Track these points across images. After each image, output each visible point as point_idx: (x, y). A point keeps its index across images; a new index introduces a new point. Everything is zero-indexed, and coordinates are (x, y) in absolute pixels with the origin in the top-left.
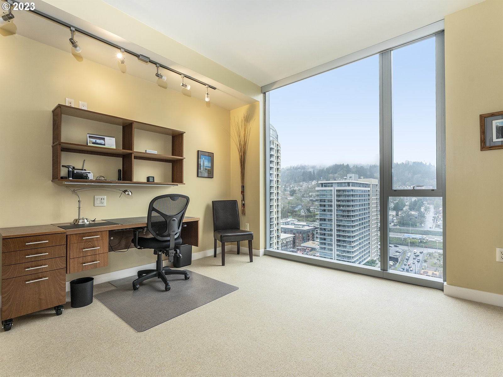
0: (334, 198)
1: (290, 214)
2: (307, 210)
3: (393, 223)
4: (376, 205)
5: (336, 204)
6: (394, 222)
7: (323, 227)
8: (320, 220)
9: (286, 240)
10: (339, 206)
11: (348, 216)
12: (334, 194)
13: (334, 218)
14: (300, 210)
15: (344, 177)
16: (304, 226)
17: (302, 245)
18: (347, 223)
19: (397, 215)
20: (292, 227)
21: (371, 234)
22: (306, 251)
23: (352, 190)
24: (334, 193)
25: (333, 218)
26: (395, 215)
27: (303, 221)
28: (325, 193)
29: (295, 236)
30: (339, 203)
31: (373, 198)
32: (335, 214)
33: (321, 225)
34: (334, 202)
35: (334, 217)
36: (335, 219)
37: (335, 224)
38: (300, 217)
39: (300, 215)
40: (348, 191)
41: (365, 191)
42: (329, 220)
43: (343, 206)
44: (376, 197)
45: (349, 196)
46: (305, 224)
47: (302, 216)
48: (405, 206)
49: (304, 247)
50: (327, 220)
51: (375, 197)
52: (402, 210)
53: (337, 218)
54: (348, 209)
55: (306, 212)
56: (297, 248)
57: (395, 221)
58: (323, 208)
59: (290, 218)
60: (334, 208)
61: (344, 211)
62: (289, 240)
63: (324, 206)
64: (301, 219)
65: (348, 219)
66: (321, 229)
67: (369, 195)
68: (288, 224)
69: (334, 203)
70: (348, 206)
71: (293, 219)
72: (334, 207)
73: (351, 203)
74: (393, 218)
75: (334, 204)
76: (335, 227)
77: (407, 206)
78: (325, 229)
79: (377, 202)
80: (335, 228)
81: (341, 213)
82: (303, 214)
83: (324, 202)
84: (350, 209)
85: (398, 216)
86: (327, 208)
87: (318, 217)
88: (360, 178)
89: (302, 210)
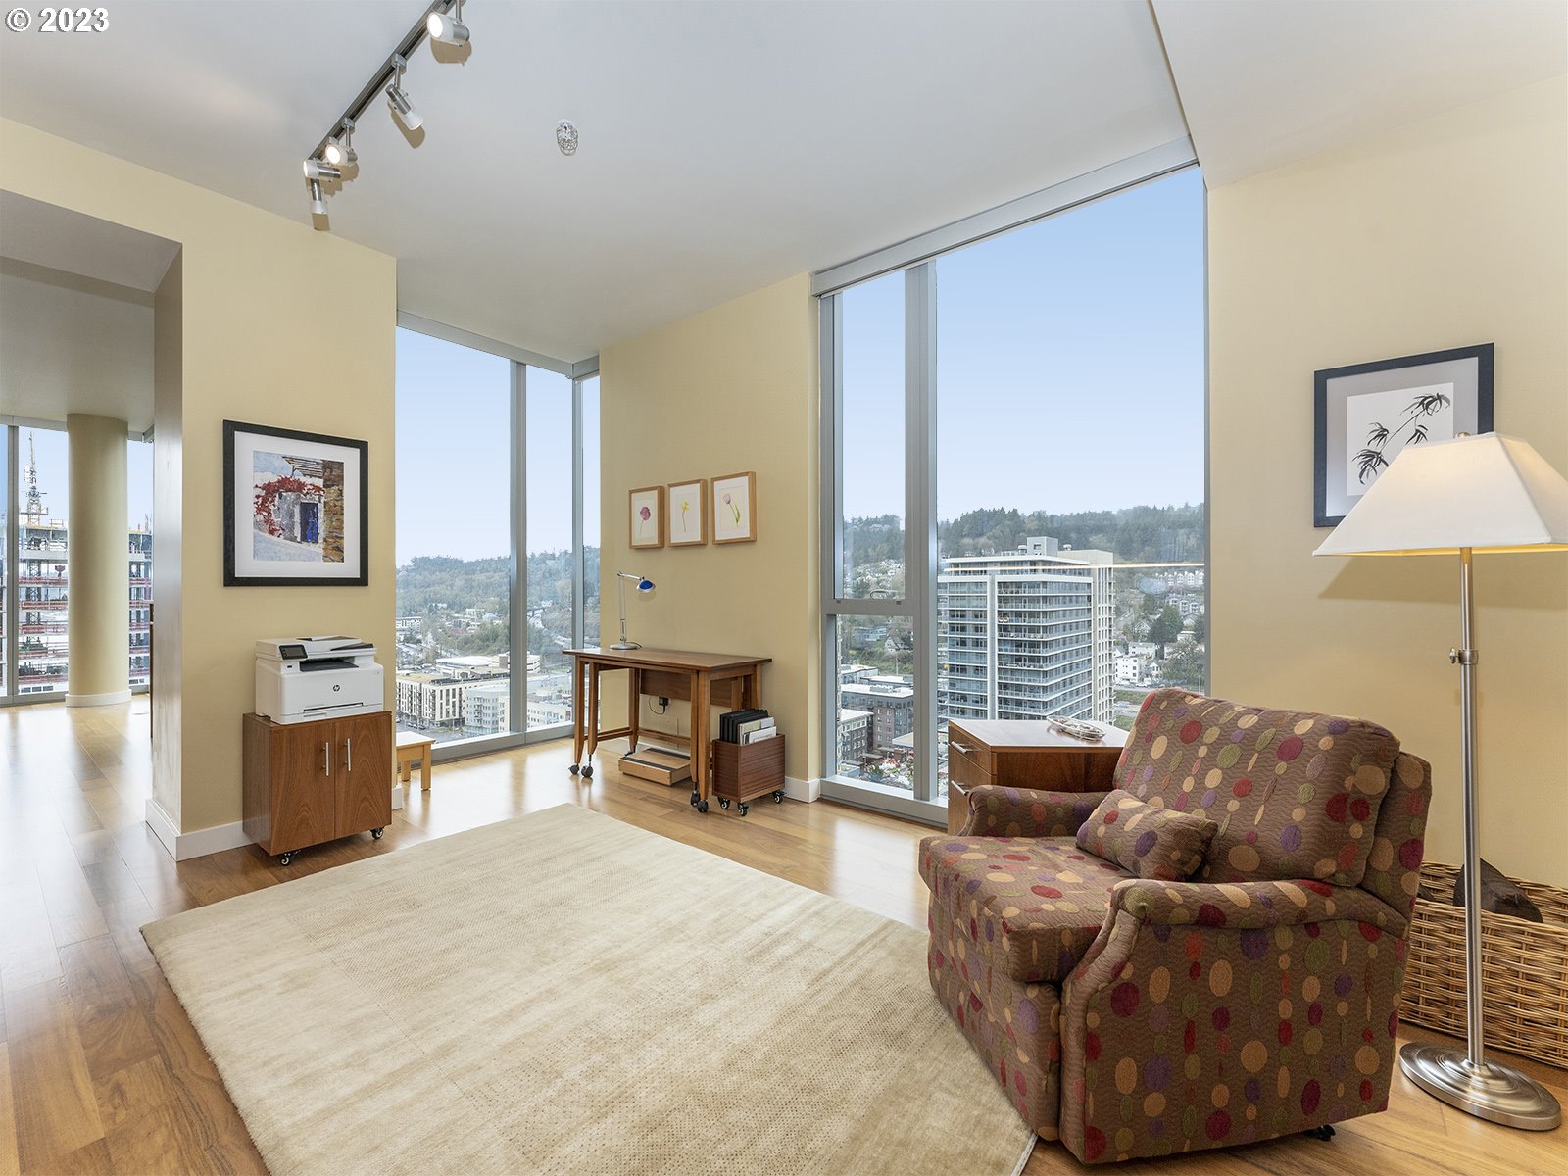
0: (991, 607)
1: (854, 652)
2: (902, 639)
3: (1149, 679)
4: (1108, 628)
5: (996, 623)
6: (1151, 676)
7: (958, 689)
8: (950, 671)
9: (848, 728)
10: (1003, 629)
11: (1032, 659)
12: (992, 594)
13: (991, 663)
14: (883, 639)
15: (1020, 547)
16: (896, 685)
17: (895, 741)
18: (1030, 681)
19: (1160, 655)
20: (865, 689)
21: (1095, 711)
22: (905, 760)
23: (1044, 583)
24: (992, 591)
25: (988, 666)
26: (1154, 656)
27: (893, 673)
28: (965, 592)
29: (872, 716)
30: (1006, 621)
31: (1101, 605)
32: (993, 652)
33: (952, 685)
34: (992, 619)
35: (993, 661)
36: (993, 666)
37: (993, 680)
38: (884, 660)
39: (882, 654)
40: (1033, 585)
41: (1077, 586)
42: (977, 669)
43: (1018, 629)
44: (1108, 605)
45: (1034, 600)
46: (899, 679)
47: (890, 658)
48: (1181, 628)
49: (901, 747)
50: (971, 671)
51: (1105, 605)
52: (1174, 640)
53: (1000, 664)
54: (1032, 637)
55: (899, 645)
56: (882, 751)
57: (1155, 673)
58: (958, 636)
59: (856, 663)
60: (991, 635)
61: (1019, 644)
62: (857, 728)
63: (963, 629)
64: (884, 665)
65: (1032, 668)
66: (954, 697)
67: (1089, 597)
68: (853, 682)
69: (992, 622)
70: (1033, 630)
71: (867, 667)
72: (993, 633)
73: (1042, 622)
74: (1149, 663)
75: (992, 624)
76: (993, 690)
77: (1186, 628)
78: (964, 698)
79: (1110, 619)
80: (993, 695)
81: (1012, 651)
82: (892, 651)
83: (963, 617)
84: (1038, 637)
85: (1162, 657)
86: (970, 635)
87: (946, 662)
88: (1061, 548)
89: (890, 641)
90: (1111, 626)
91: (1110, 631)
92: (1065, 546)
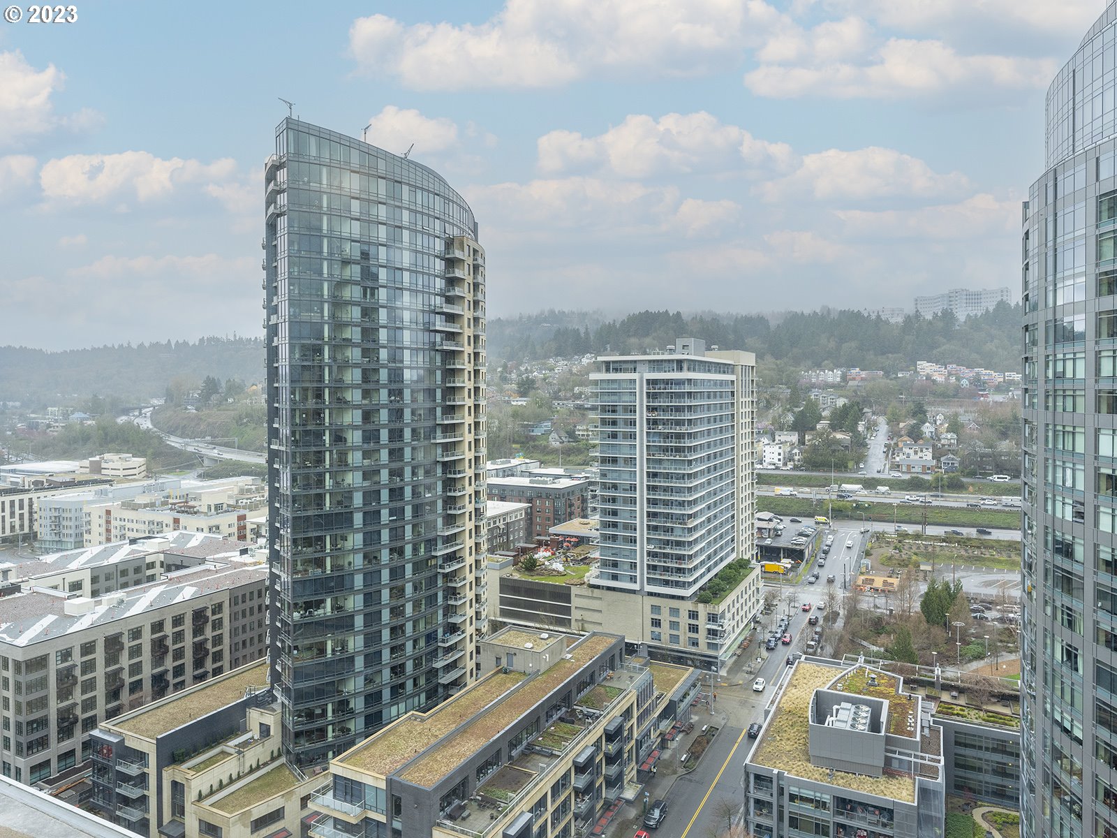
0: (641, 402)
1: (517, 446)
2: (567, 432)
3: (792, 463)
4: (750, 420)
5: (645, 417)
6: (794, 460)
7: (609, 479)
8: (602, 463)
9: (504, 520)
10: (653, 423)
11: (679, 450)
12: (641, 390)
13: (640, 454)
14: (548, 433)
15: (669, 347)
16: (557, 477)
17: (552, 530)
18: (676, 469)
19: (802, 442)
20: (525, 482)
21: (738, 492)
22: (562, 547)
23: (690, 380)
24: (641, 387)
25: (638, 456)
26: (797, 443)
27: (556, 465)
28: (616, 389)
29: (531, 507)
30: (654, 415)
31: (744, 400)
32: (642, 444)
33: (604, 475)
34: (641, 413)
35: (642, 453)
36: (642, 457)
37: (642, 470)
38: (548, 453)
39: (546, 447)
40: (679, 382)
41: (722, 383)
42: (626, 460)
43: (665, 422)
44: (750, 399)
45: (680, 396)
46: (560, 471)
47: (554, 451)
48: (820, 418)
49: (558, 535)
50: (621, 462)
51: (747, 399)
52: (813, 428)
53: (648, 455)
54: (678, 430)
55: (564, 439)
56: (538, 541)
57: (796, 458)
58: (610, 429)
59: (519, 456)
60: (641, 429)
61: (667, 436)
62: (514, 519)
63: (614, 423)
64: (549, 458)
65: (678, 458)
66: (605, 486)
67: (733, 393)
68: (513, 475)
69: (641, 416)
70: (679, 423)
71: (528, 461)
72: (642, 426)
73: (687, 416)
74: (792, 450)
75: (641, 418)
76: (642, 478)
77: (825, 418)
78: (615, 487)
79: (752, 412)
80: (642, 483)
81: (660, 442)
82: (556, 444)
83: (614, 411)
84: (683, 430)
85: (804, 444)
86: (620, 429)
87: (597, 454)
88: (709, 349)
89: (554, 435)
90: (752, 418)
91: (752, 422)
92: (713, 347)
